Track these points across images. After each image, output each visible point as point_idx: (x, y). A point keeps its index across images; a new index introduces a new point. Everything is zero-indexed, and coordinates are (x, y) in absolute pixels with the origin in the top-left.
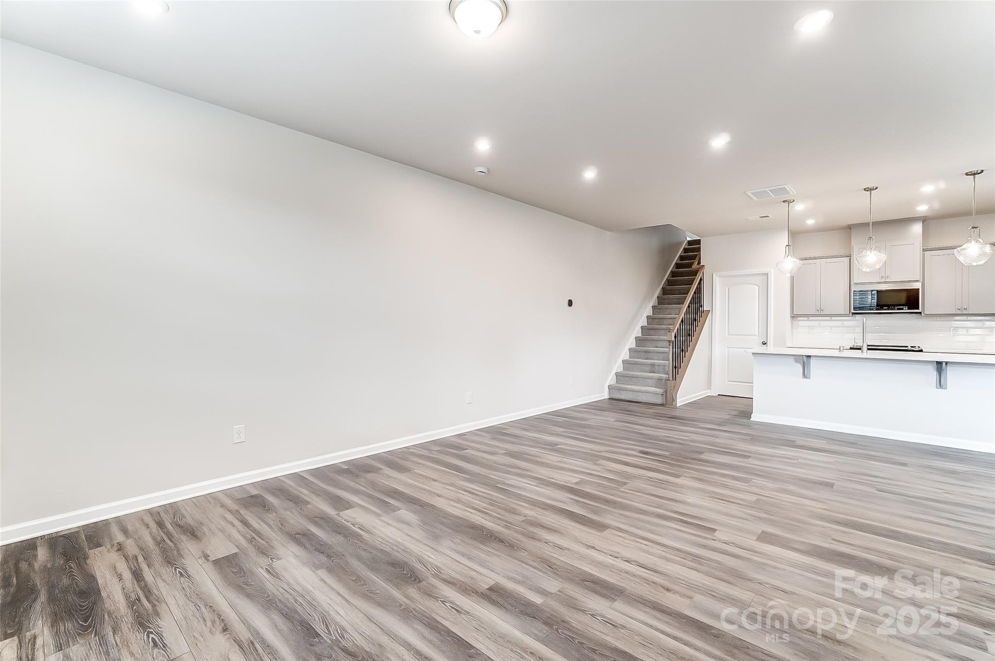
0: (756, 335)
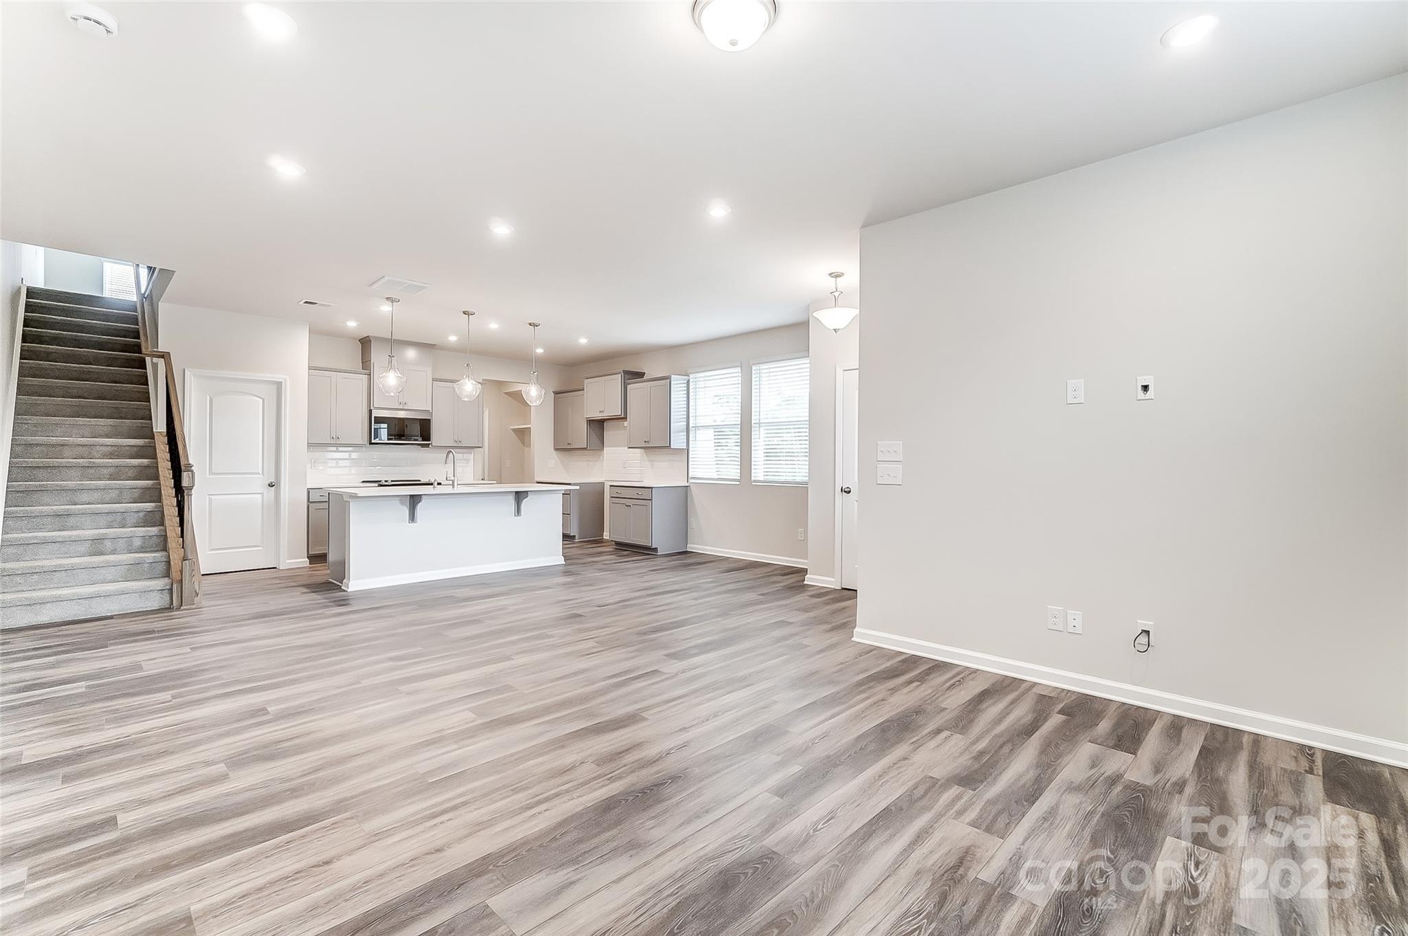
0: (258, 473)
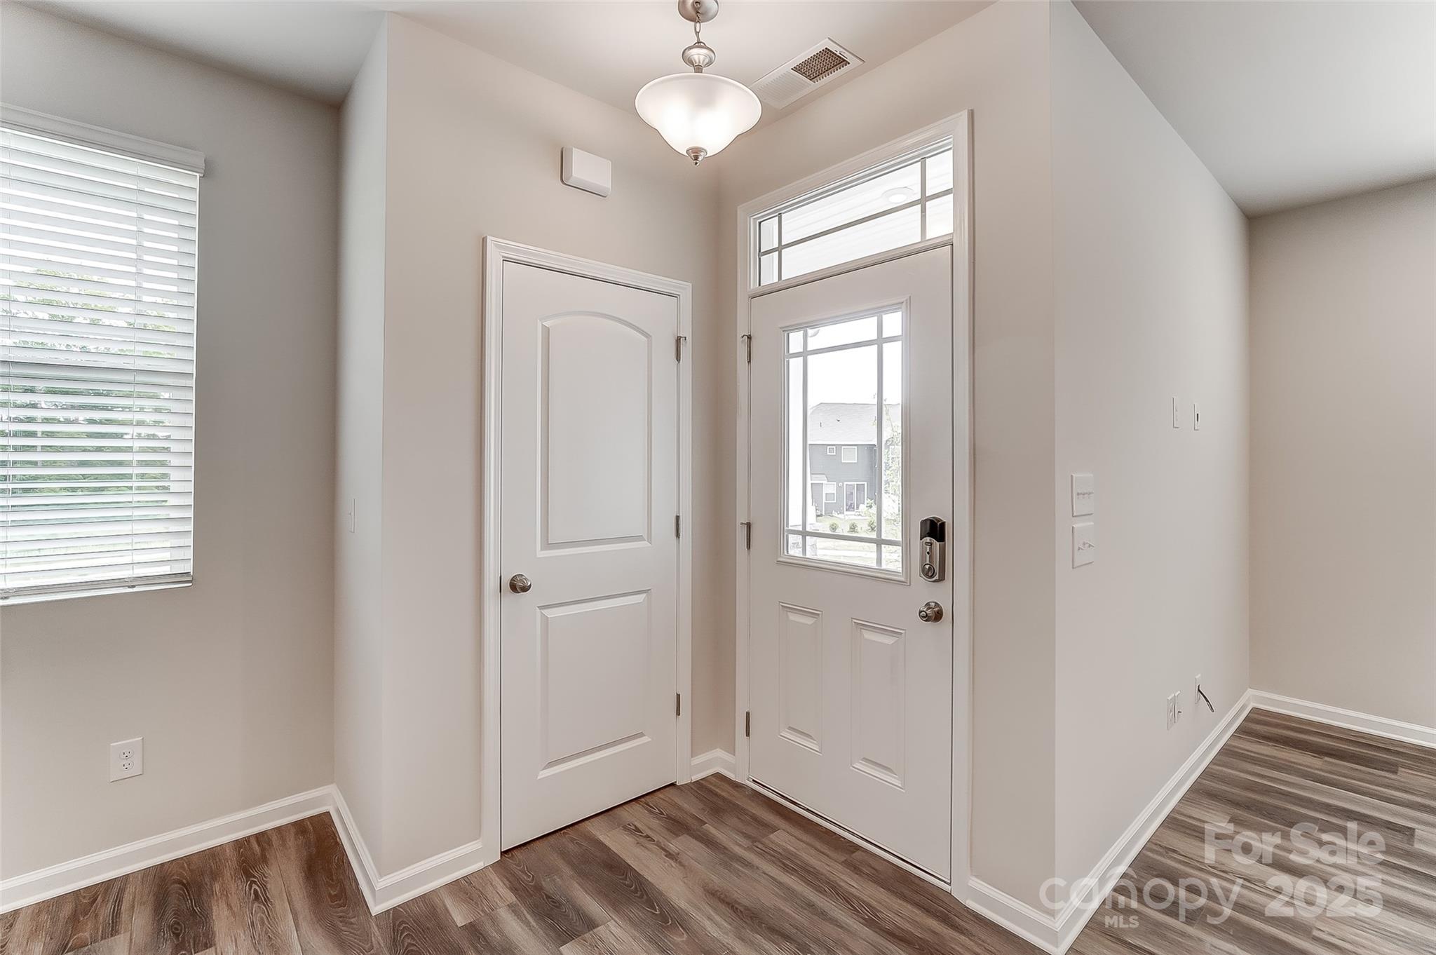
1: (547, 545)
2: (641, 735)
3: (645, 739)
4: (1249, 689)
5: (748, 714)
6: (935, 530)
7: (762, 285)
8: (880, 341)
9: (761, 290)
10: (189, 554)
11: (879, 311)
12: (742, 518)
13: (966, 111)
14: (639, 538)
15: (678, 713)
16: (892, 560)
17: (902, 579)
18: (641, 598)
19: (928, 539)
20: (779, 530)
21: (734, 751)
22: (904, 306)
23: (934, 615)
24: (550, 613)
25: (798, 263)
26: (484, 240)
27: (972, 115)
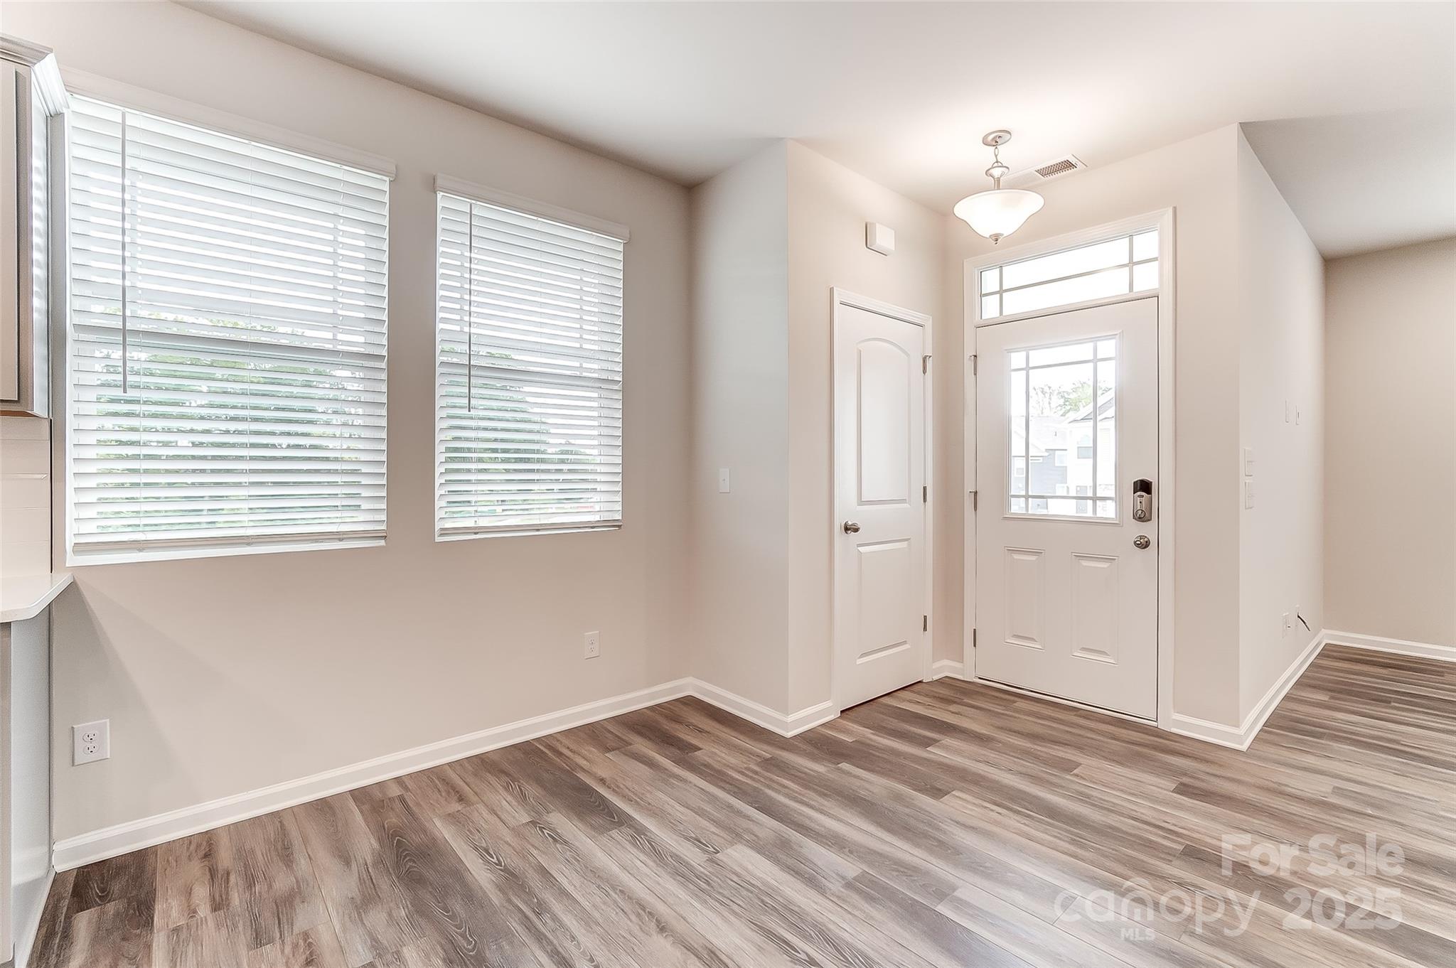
1: (861, 502)
2: (905, 643)
3: (907, 646)
4: (1323, 630)
5: (975, 630)
6: (1144, 487)
7: (983, 318)
8: (1095, 361)
9: (982, 323)
10: (619, 507)
11: (1095, 340)
12: (969, 487)
13: (1171, 208)
14: (903, 501)
15: (925, 629)
16: (1108, 511)
17: (1117, 522)
18: (904, 544)
19: (1139, 493)
20: (1004, 496)
21: (963, 658)
22: (1117, 336)
23: (1143, 544)
24: (861, 549)
25: (1016, 304)
26: (832, 290)
27: (1175, 209)
